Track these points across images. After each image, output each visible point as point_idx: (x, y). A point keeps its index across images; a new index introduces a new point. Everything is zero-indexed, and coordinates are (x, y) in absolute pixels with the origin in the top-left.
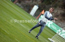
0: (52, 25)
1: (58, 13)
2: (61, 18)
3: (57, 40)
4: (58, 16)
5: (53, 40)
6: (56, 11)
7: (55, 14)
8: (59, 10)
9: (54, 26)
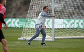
0: (20, 22)
1: (17, 5)
2: (24, 8)
3: (29, 33)
4: (20, 8)
5: (24, 37)
6: (14, 4)
7: (15, 8)
8: (17, 2)
9: (23, 21)
